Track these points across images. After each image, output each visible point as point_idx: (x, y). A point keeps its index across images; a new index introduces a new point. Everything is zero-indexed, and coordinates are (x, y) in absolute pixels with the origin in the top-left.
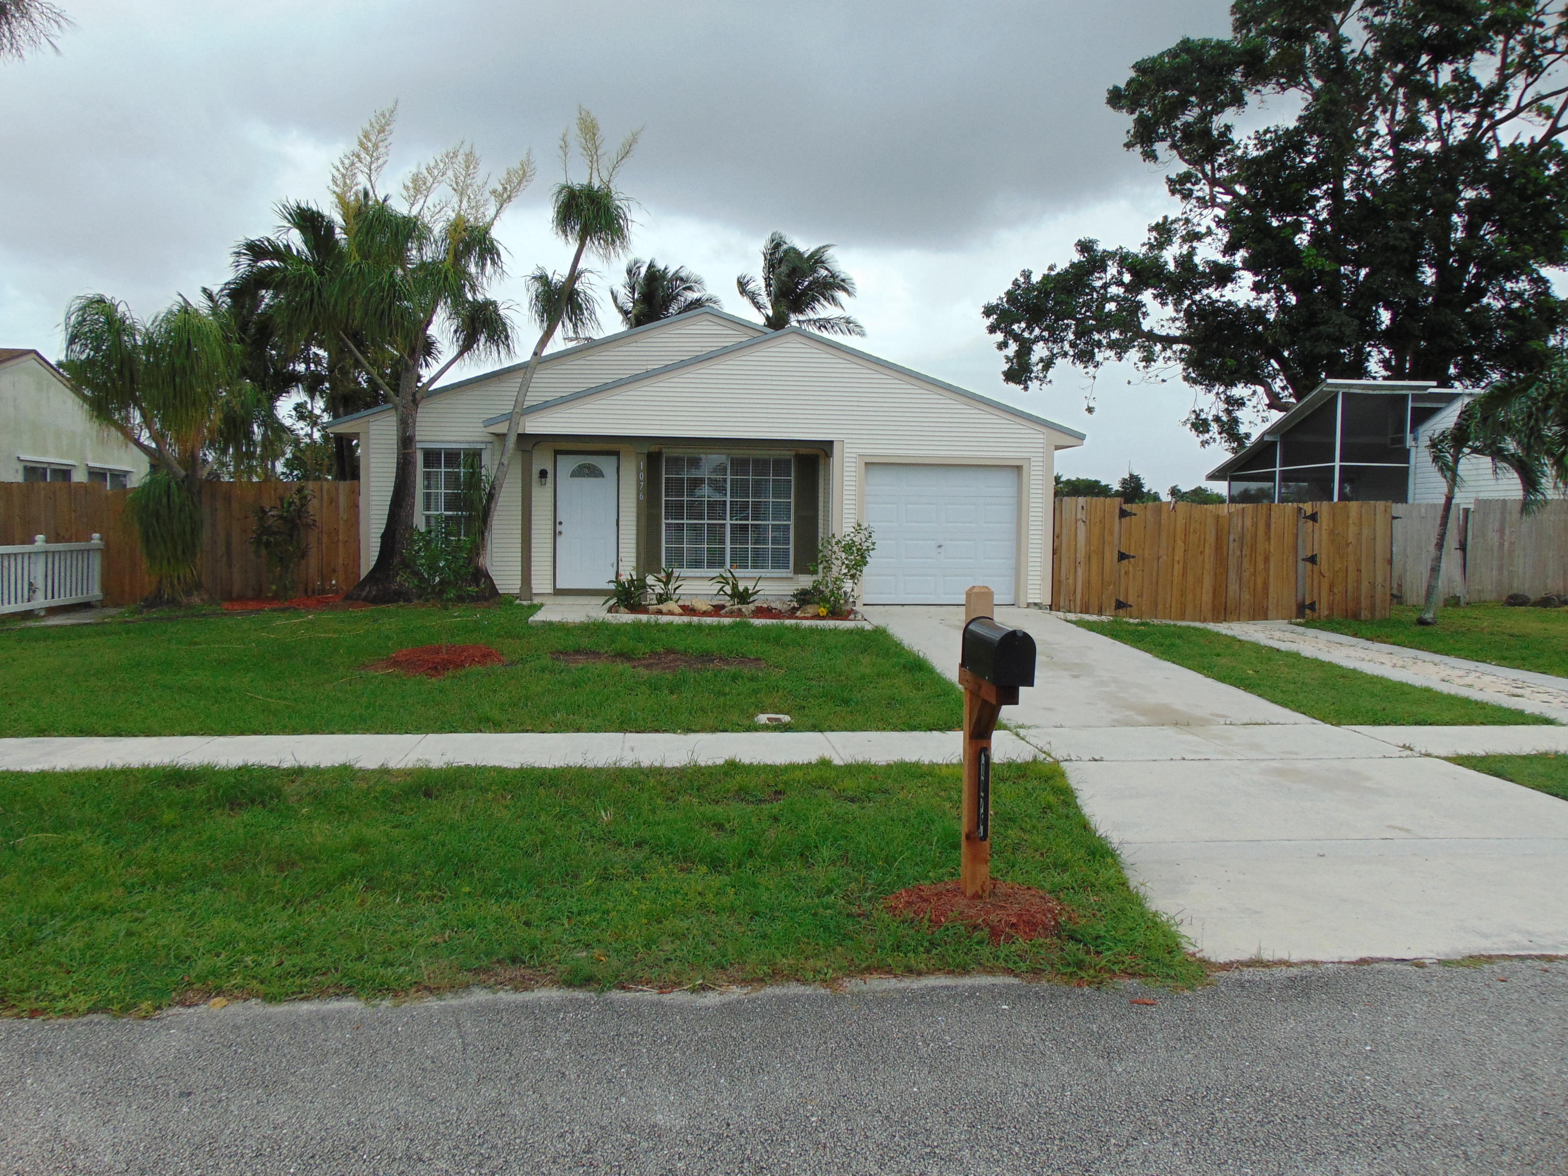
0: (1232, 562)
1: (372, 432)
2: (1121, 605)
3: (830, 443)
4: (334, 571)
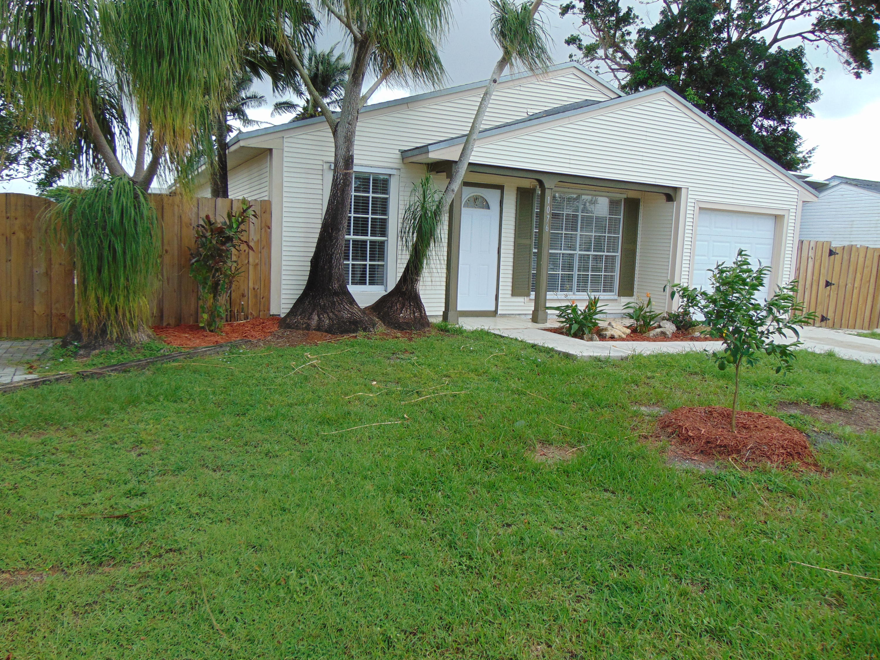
1: (286, 149)
2: (824, 319)
3: (676, 189)
4: (243, 295)
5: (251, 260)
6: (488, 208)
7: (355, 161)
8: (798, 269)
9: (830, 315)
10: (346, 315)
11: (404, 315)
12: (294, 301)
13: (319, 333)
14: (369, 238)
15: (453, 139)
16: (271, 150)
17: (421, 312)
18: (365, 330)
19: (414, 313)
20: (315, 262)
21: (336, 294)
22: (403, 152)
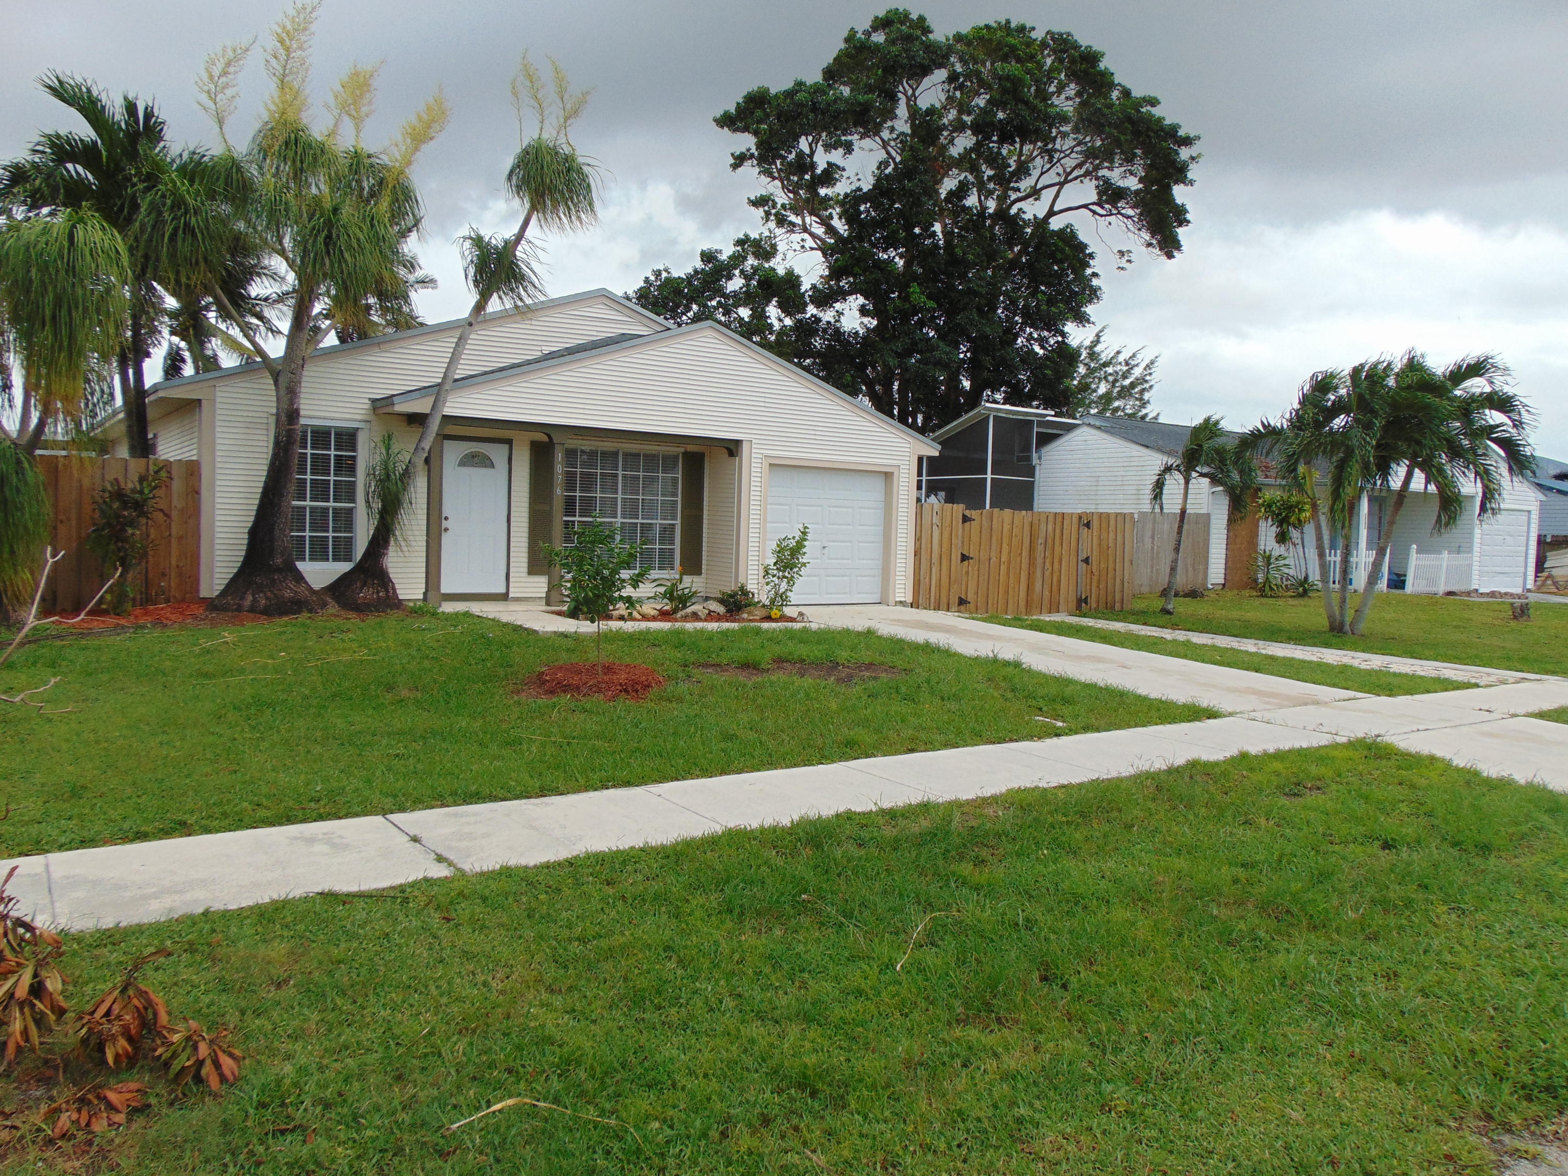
0: (1039, 561)
1: (218, 400)
2: (962, 602)
3: (738, 443)
4: (164, 575)
5: (174, 532)
6: (492, 466)
7: (302, 413)
8: (918, 539)
9: (971, 597)
10: (288, 594)
11: (365, 594)
12: (226, 582)
13: (252, 615)
14: (308, 503)
15: (425, 388)
16: (199, 401)
17: (387, 591)
18: (310, 611)
19: (378, 592)
20: (254, 533)
21: (279, 570)
22: (374, 401)
